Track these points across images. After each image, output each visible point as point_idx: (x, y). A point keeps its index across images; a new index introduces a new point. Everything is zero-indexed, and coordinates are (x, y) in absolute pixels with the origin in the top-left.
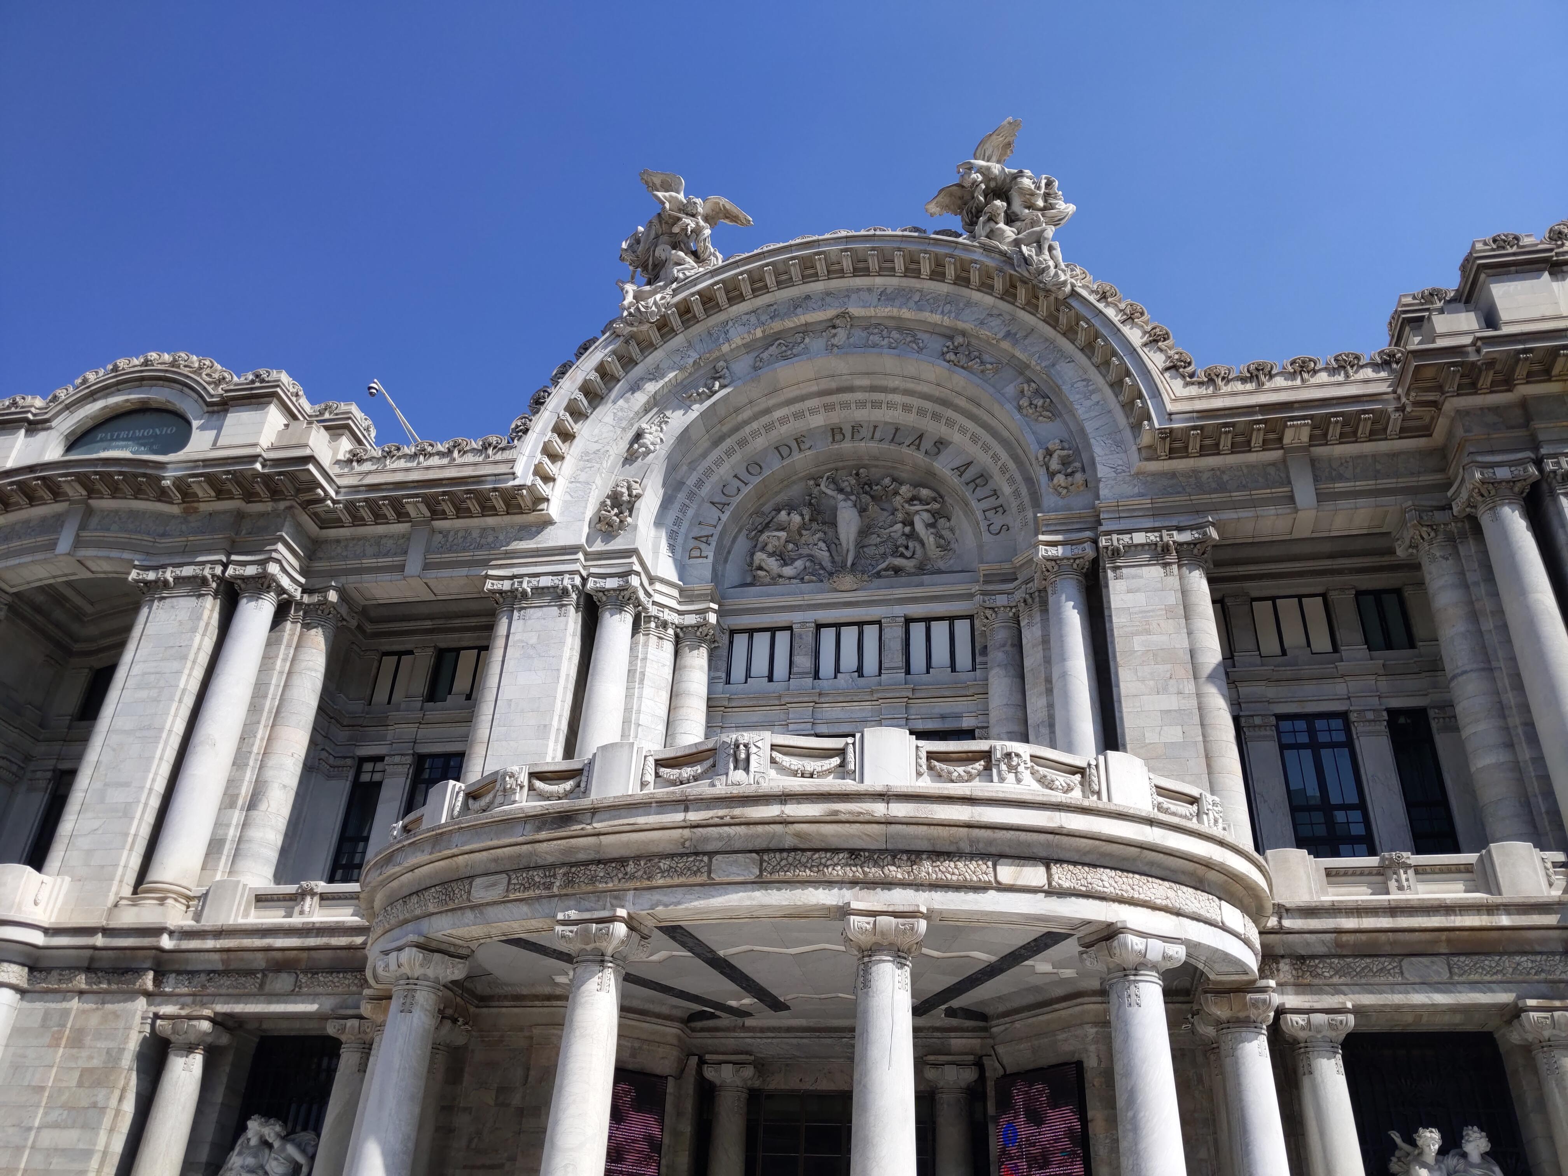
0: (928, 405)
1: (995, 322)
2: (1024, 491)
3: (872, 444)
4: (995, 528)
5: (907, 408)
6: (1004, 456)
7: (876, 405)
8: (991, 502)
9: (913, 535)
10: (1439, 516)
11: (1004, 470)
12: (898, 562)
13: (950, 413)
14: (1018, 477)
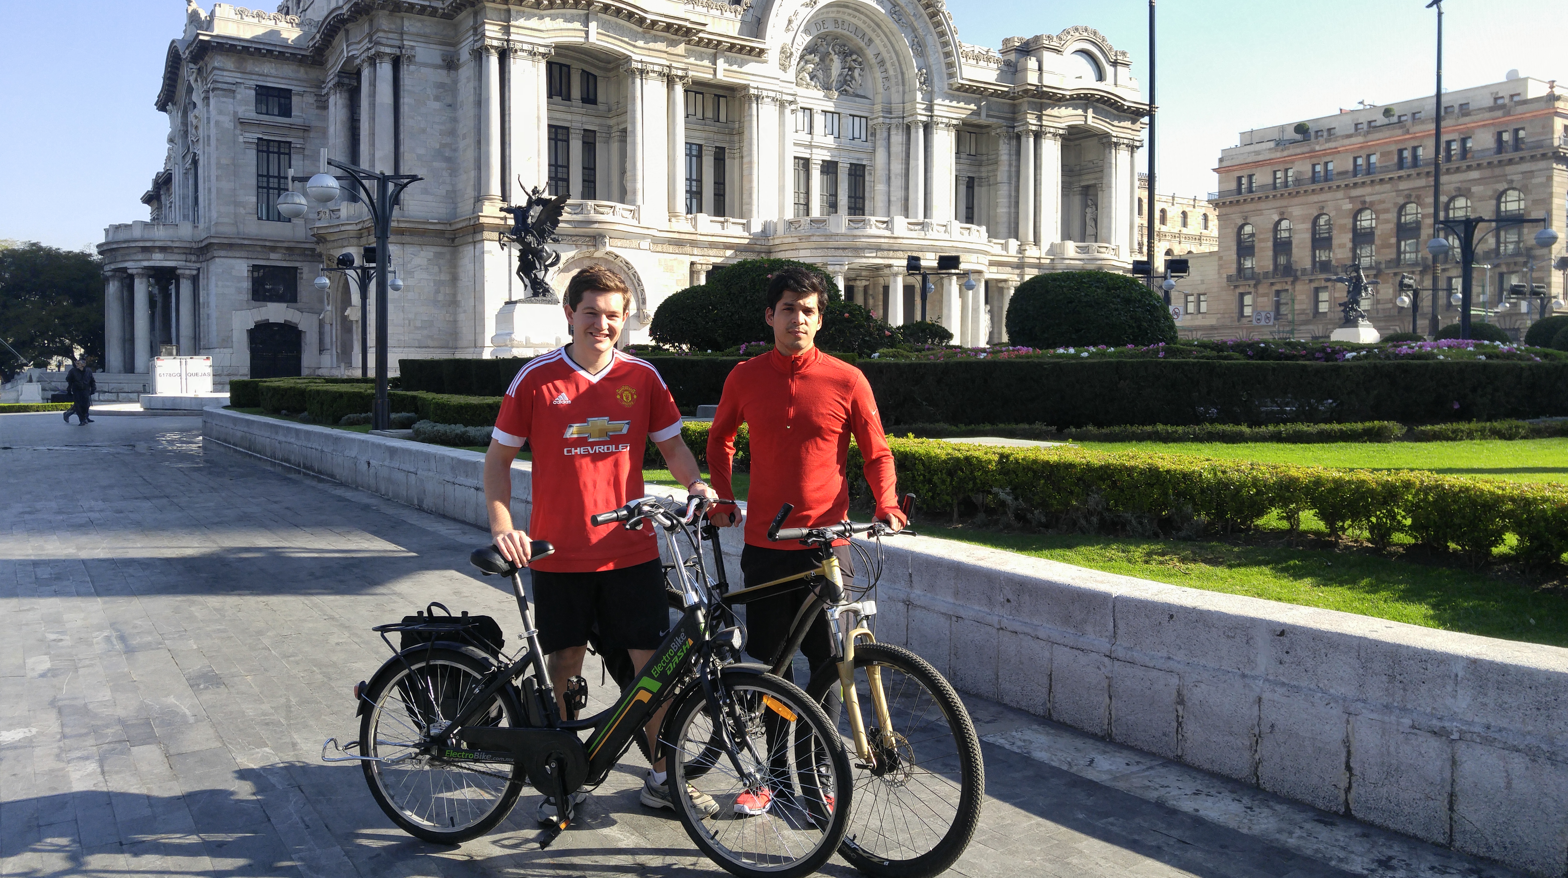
0: (873, 24)
1: (911, 7)
2: (900, 77)
3: (848, 33)
4: (886, 87)
5: (865, 22)
6: (895, 58)
7: (855, 17)
8: (884, 75)
9: (852, 77)
10: (1011, 130)
11: (893, 64)
12: (848, 88)
13: (879, 31)
14: (898, 70)
